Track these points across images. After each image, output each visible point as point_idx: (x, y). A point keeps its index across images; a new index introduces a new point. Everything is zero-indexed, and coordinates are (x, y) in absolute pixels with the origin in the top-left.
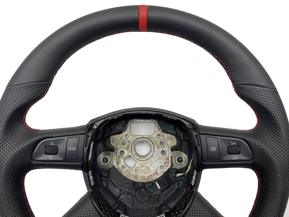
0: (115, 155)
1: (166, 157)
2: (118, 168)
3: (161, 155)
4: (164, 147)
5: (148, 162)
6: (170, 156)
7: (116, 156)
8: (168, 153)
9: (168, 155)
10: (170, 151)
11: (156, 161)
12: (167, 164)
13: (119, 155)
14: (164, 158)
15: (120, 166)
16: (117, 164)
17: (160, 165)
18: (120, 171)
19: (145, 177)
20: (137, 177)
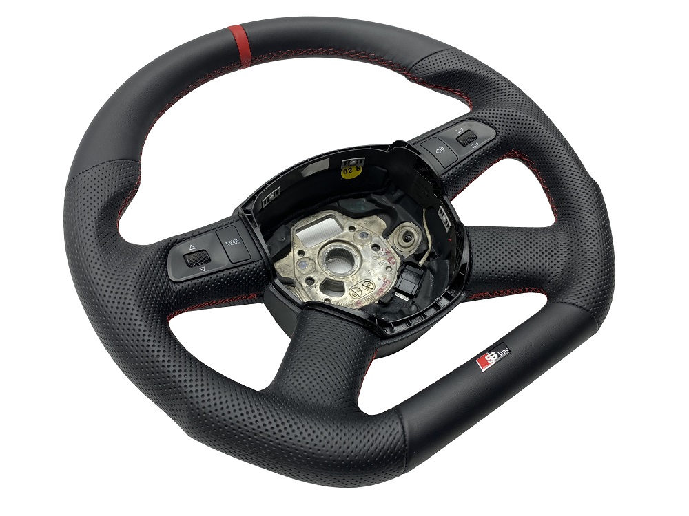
0: (301, 290)
1: (384, 251)
3: (375, 252)
4: (371, 239)
5: (362, 272)
6: (389, 246)
7: (303, 289)
8: (383, 244)
9: (385, 247)
10: (384, 240)
11: (373, 265)
12: (394, 260)
13: (307, 287)
14: (383, 254)
17: (383, 267)
19: (372, 296)
20: (360, 303)
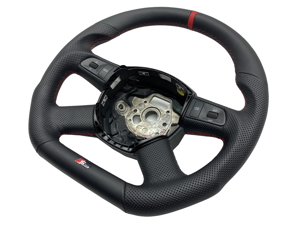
1: (165, 128)
2: (126, 119)
3: (162, 125)
4: (167, 121)
5: (149, 125)
6: (168, 129)
7: (130, 111)
8: (168, 126)
10: (170, 125)
11: (155, 128)
13: (132, 111)
14: (163, 128)
15: (128, 119)
16: (127, 116)
17: (157, 132)
18: (126, 121)
19: (141, 134)
20: (135, 131)
